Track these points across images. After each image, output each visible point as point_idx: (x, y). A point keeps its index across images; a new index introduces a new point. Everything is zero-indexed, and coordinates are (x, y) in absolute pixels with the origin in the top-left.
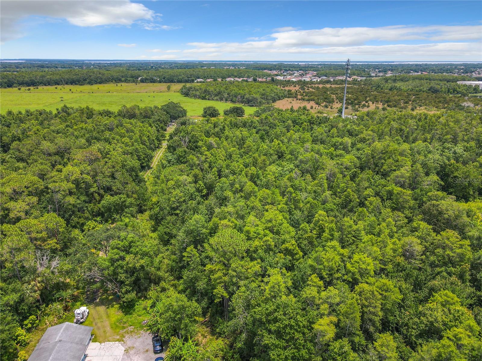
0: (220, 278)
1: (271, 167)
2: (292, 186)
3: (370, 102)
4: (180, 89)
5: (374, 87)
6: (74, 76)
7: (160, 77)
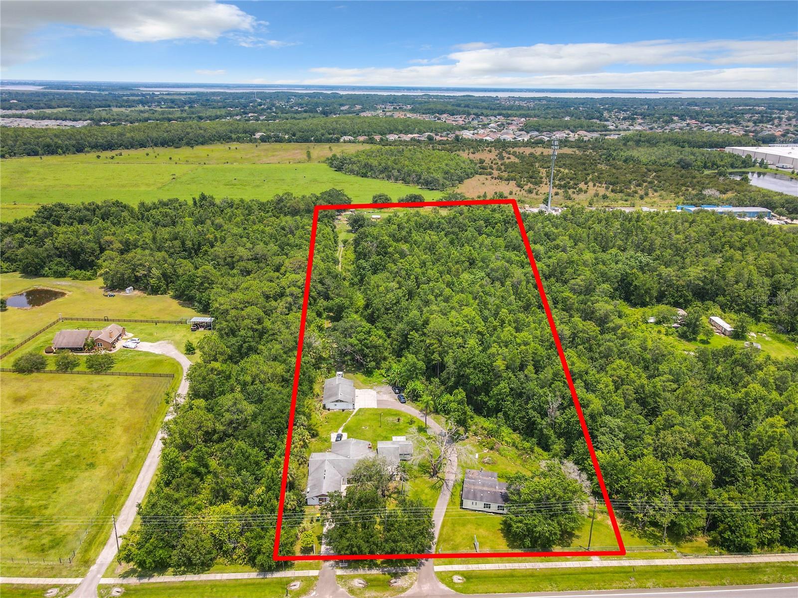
0: (436, 348)
1: (464, 274)
2: (482, 292)
3: (591, 184)
4: (328, 159)
5: (604, 155)
6: (165, 135)
7: (287, 133)
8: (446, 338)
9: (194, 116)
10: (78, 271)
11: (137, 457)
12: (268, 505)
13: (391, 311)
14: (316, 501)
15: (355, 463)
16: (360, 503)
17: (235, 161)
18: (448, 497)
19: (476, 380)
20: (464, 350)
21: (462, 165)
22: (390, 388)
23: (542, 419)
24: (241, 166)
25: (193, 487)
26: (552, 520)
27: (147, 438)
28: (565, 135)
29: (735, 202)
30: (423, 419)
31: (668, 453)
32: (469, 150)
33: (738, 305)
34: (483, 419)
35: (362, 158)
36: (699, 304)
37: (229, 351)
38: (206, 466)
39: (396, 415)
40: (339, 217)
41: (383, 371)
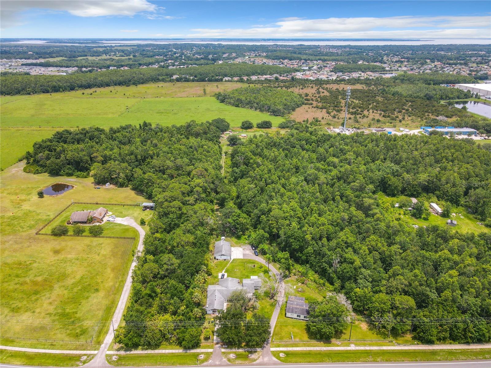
0: (275, 226)
1: (292, 178)
3: (371, 111)
4: (216, 94)
5: (381, 90)
6: (121, 78)
7: (191, 75)
8: (280, 221)
9: (136, 63)
10: (79, 173)
11: (119, 286)
12: (188, 316)
13: (251, 201)
14: (211, 312)
15: (231, 292)
16: (234, 316)
17: (162, 96)
18: (279, 311)
19: (296, 245)
20: (290, 228)
21: (295, 99)
22: (250, 247)
23: (330, 268)
24: (166, 99)
25: (149, 304)
26: (331, 326)
27: (124, 275)
28: (358, 75)
29: (456, 125)
30: (267, 265)
31: (393, 291)
32: (300, 86)
33: (447, 196)
34: (299, 266)
35: (236, 95)
36: (425, 195)
37: (164, 226)
38: (155, 292)
39: (253, 263)
40: (223, 135)
41: (246, 237)
